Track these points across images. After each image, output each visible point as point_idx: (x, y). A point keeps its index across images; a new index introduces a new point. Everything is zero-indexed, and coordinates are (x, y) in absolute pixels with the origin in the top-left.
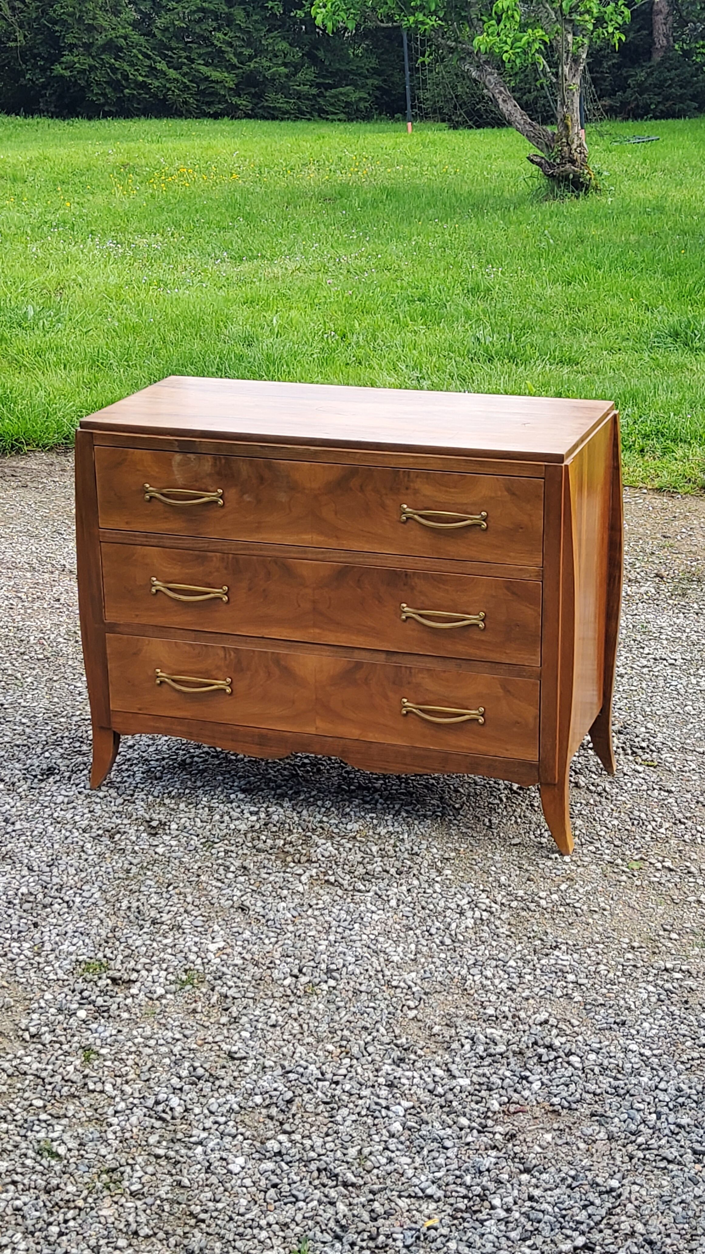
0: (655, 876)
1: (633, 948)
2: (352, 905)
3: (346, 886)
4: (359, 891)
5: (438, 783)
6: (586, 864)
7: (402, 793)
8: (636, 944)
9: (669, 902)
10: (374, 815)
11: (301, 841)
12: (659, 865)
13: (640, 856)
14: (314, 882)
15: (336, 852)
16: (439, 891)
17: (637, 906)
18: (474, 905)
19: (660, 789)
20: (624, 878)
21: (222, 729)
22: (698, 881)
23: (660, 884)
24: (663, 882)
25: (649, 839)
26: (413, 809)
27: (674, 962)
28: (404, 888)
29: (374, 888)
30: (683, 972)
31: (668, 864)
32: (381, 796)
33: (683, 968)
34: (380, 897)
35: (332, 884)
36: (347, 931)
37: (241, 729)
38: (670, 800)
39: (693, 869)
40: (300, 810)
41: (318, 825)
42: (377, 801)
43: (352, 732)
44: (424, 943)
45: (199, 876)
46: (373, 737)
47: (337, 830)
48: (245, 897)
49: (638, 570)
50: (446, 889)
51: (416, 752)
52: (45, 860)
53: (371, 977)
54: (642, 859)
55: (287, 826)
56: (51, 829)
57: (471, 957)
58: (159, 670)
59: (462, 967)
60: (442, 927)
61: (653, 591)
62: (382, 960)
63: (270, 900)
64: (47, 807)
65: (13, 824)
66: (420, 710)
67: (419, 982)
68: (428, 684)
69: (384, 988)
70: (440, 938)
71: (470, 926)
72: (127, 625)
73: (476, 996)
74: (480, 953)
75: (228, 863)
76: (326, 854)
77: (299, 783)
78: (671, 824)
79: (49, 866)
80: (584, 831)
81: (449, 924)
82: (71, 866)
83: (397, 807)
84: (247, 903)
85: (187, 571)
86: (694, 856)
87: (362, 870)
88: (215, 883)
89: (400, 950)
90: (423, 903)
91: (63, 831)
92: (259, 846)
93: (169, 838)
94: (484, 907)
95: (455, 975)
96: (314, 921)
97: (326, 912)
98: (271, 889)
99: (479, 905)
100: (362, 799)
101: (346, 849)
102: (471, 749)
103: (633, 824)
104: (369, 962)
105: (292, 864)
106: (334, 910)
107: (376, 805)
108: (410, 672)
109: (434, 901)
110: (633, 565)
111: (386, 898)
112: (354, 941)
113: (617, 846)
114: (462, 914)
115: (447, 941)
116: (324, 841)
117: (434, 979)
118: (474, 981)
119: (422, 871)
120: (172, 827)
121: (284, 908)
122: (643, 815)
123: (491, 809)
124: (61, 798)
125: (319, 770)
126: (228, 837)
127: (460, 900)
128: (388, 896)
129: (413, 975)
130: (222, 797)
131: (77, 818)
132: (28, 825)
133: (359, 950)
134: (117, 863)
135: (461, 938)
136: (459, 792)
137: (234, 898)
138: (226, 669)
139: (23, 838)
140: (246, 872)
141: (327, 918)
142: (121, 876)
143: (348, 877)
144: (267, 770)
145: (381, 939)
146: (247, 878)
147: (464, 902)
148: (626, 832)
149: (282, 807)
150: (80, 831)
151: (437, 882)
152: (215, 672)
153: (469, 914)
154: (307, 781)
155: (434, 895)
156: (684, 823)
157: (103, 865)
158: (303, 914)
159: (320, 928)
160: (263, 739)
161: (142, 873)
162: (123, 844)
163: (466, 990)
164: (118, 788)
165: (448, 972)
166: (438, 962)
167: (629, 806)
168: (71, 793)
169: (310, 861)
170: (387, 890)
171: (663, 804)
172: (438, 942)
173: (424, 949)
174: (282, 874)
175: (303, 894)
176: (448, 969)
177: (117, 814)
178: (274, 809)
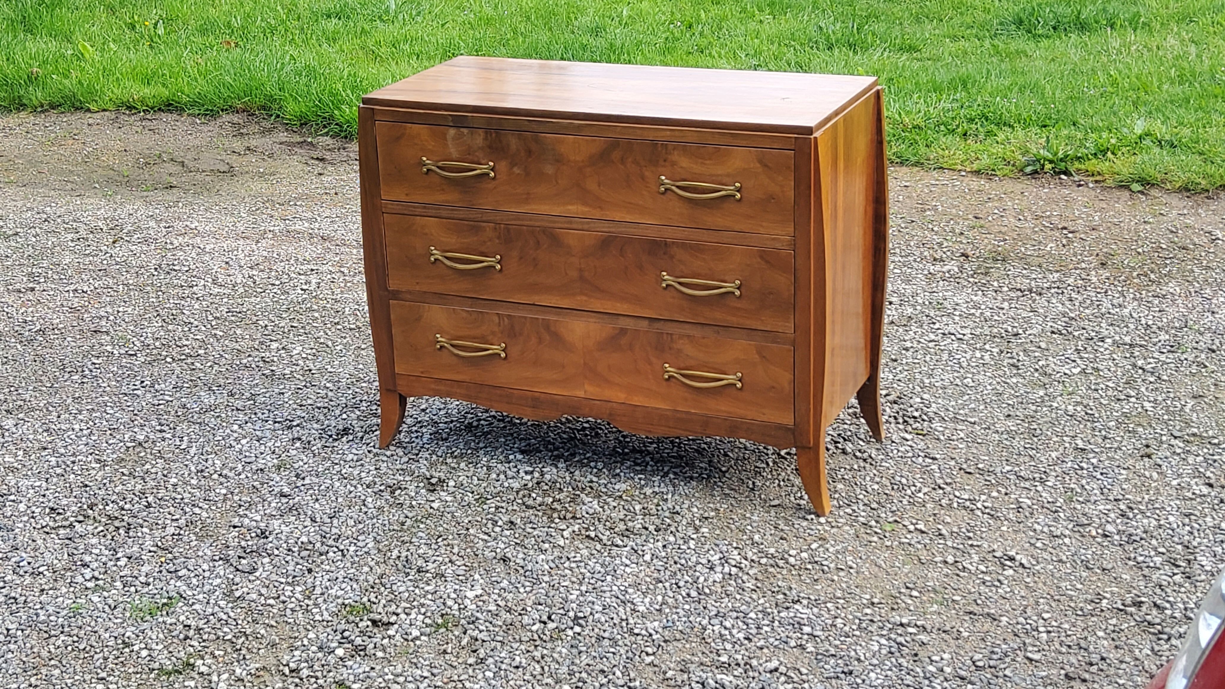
0: (906, 538)
1: (873, 604)
2: (608, 559)
3: (605, 541)
4: (617, 546)
5: (709, 448)
6: (840, 525)
7: (673, 457)
8: (876, 600)
9: (915, 562)
10: (643, 476)
11: (569, 499)
12: (912, 528)
13: (895, 518)
14: (576, 537)
15: (601, 510)
16: (693, 547)
17: (884, 565)
18: (724, 560)
19: (926, 456)
20: (875, 539)
21: (498, 392)
22: (948, 543)
23: (910, 545)
24: (913, 542)
25: (906, 503)
26: (681, 471)
27: (911, 618)
28: (660, 544)
29: (631, 543)
30: (918, 627)
31: (921, 526)
32: (652, 459)
33: (919, 623)
34: (636, 551)
35: (592, 539)
36: (600, 583)
37: (515, 392)
38: (934, 467)
39: (944, 532)
40: (572, 470)
41: (588, 485)
42: (648, 464)
43: (620, 396)
44: (671, 595)
45: (468, 529)
46: (638, 400)
47: (605, 490)
48: (508, 550)
49: (945, 250)
50: (700, 545)
51: (678, 415)
52: (328, 511)
53: (615, 624)
54: (896, 521)
55: (558, 485)
56: (337, 484)
57: (714, 608)
58: (438, 336)
59: (704, 618)
60: (690, 580)
61: (956, 269)
62: (628, 609)
63: (531, 552)
64: (337, 464)
65: (303, 479)
66: (681, 375)
67: (660, 630)
68: (689, 349)
69: (626, 635)
70: (687, 591)
71: (718, 580)
72: (409, 292)
73: (713, 644)
74: (723, 605)
75: (496, 518)
76: (591, 511)
77: (576, 446)
78: (930, 489)
79: (331, 518)
80: (843, 494)
81: (698, 578)
82: (351, 518)
83: (666, 469)
84: (509, 555)
85: (463, 240)
86: (948, 520)
87: (622, 526)
88: (482, 536)
89: (647, 600)
90: (676, 558)
91: (349, 486)
92: (528, 503)
93: (446, 494)
94: (734, 563)
95: (697, 625)
96: (570, 572)
97: (583, 564)
98: (533, 542)
99: (730, 561)
100: (634, 462)
101: (611, 507)
102: (729, 413)
103: (893, 489)
104: (615, 611)
105: (557, 520)
106: (590, 563)
107: (646, 467)
108: (672, 338)
109: (686, 556)
110: (940, 244)
111: (641, 553)
112: (605, 592)
113: (874, 509)
114: (711, 568)
115: (694, 594)
116: (591, 500)
117: (675, 628)
118: (713, 631)
119: (680, 529)
120: (450, 484)
121: (543, 560)
122: (904, 481)
123: (756, 473)
124: (350, 456)
125: (597, 434)
126: (501, 494)
127: (712, 556)
128: (643, 551)
129: (656, 624)
130: (501, 457)
131: (363, 475)
132: (317, 480)
133: (608, 600)
134: (393, 516)
135: (707, 591)
136: (728, 456)
137: (498, 550)
138: (500, 335)
139: (311, 492)
140: (513, 527)
141: (583, 570)
142: (396, 528)
143: (608, 533)
144: (547, 433)
145: (630, 591)
146: (512, 532)
147: (715, 558)
148: (885, 496)
149: (557, 467)
150: (365, 486)
151: (693, 539)
152: (490, 338)
153: (718, 569)
154: (584, 444)
155: (688, 551)
156: (943, 489)
157: (381, 517)
158: (560, 565)
159: (574, 579)
160: (536, 402)
161: (415, 525)
162: (402, 498)
163: (704, 639)
164: (405, 448)
165: (690, 622)
166: (682, 613)
167: (892, 472)
168: (361, 452)
169: (575, 518)
170: (643, 546)
171: (926, 471)
172: (684, 594)
173: (670, 601)
174: (546, 529)
175: (563, 548)
176: (691, 619)
177: (400, 472)
178: (548, 469)
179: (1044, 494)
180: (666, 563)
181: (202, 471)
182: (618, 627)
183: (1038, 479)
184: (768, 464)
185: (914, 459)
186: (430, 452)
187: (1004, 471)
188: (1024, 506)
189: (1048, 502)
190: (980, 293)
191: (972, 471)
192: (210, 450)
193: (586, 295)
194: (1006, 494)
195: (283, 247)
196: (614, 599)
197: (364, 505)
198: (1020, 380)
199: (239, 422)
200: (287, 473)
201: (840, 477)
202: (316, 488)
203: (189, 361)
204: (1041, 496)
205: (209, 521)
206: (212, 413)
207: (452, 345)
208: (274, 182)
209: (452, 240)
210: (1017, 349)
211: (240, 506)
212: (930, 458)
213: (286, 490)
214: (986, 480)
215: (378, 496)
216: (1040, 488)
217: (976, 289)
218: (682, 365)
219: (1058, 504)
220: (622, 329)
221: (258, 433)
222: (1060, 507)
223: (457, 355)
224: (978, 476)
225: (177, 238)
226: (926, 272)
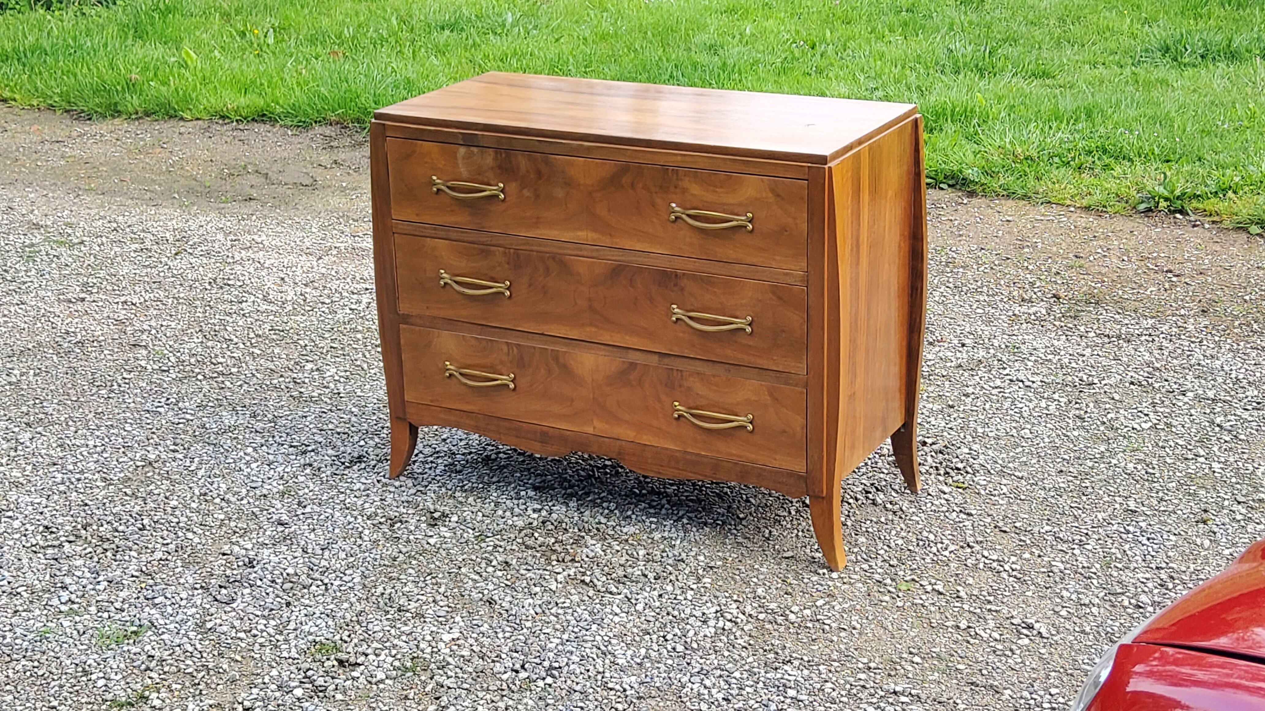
0: (921, 599)
1: (869, 668)
2: (598, 606)
3: (599, 588)
4: (611, 593)
5: (732, 493)
6: (853, 581)
7: (692, 501)
8: (873, 665)
9: (925, 625)
10: (655, 520)
11: (571, 541)
12: (929, 588)
13: (913, 577)
14: (570, 581)
15: (603, 553)
16: (690, 598)
17: (890, 627)
18: (720, 613)
19: (961, 511)
20: (888, 598)
21: (507, 424)
22: (964, 606)
23: (923, 606)
24: (927, 604)
25: (929, 561)
26: (696, 516)
27: (906, 686)
28: (656, 593)
29: (625, 591)
31: (939, 587)
32: (669, 502)
34: (629, 600)
35: (587, 584)
36: (584, 632)
37: (524, 425)
38: (967, 523)
39: (963, 594)
40: (583, 510)
41: (595, 526)
42: (663, 506)
43: (628, 434)
44: (655, 647)
45: (460, 568)
46: (647, 439)
47: (613, 533)
48: (496, 592)
49: (1036, 290)
50: (698, 596)
51: (688, 457)
52: (322, 543)
53: (589, 677)
54: (913, 580)
55: (564, 525)
56: (337, 514)
57: (698, 665)
58: (448, 363)
59: (685, 675)
60: (679, 634)
61: (1043, 313)
62: (607, 661)
63: (520, 596)
64: (342, 493)
65: (305, 507)
66: (691, 414)
67: (636, 686)
68: (699, 388)
69: (599, 689)
70: (673, 644)
71: (709, 635)
72: (419, 316)
73: (688, 704)
74: (708, 662)
75: (492, 557)
76: (591, 554)
77: (592, 484)
78: (958, 547)
79: (323, 549)
81: (688, 631)
82: (344, 551)
83: (681, 513)
84: (496, 598)
85: (473, 265)
86: (971, 581)
87: (621, 573)
88: (473, 576)
89: (629, 653)
90: (670, 609)
91: (349, 517)
92: (528, 543)
93: (446, 529)
94: (729, 617)
95: (675, 682)
96: (556, 619)
97: (570, 611)
98: (525, 585)
99: (726, 614)
100: (649, 504)
101: (613, 551)
102: (741, 457)
103: (918, 545)
104: (593, 663)
105: (554, 563)
106: (578, 610)
107: (661, 510)
108: (682, 376)
109: (681, 607)
110: (1032, 284)
111: (634, 601)
112: (586, 641)
113: (893, 566)
114: (704, 622)
115: (680, 648)
116: (594, 542)
117: (653, 684)
118: (692, 689)
119: (680, 578)
120: (452, 519)
121: (530, 605)
122: (932, 537)
123: (776, 521)
124: (358, 485)
125: (617, 472)
126: (503, 532)
127: (708, 608)
128: (637, 600)
129: (633, 679)
130: (512, 493)
131: (367, 505)
132: (318, 509)
133: (588, 650)
134: (387, 550)
135: (695, 645)
136: (749, 501)
137: (486, 592)
138: (509, 365)
139: (310, 521)
140: (506, 568)
141: (569, 617)
142: (386, 563)
143: (604, 578)
144: (566, 470)
145: (614, 641)
146: (505, 573)
147: (711, 611)
148: (908, 552)
149: (567, 506)
150: (365, 518)
151: (692, 589)
152: (499, 367)
153: (712, 623)
154: (602, 483)
155: (684, 602)
156: (972, 547)
157: (374, 551)
158: (547, 611)
159: (558, 626)
160: (545, 437)
161: (407, 561)
162: (400, 532)
163: (680, 697)
164: (415, 479)
165: (670, 678)
166: (663, 668)
167: (920, 526)
168: (370, 481)
169: (573, 560)
170: (638, 594)
171: (957, 526)
172: (669, 648)
173: (653, 654)
174: (541, 572)
175: (554, 592)
176: (671, 675)
177: (406, 504)
178: (558, 508)
179: (1080, 559)
180: (658, 614)
181: (205, 494)
182: (592, 680)
183: (1077, 541)
184: (790, 513)
185: (947, 514)
186: (440, 484)
187: (1042, 531)
188: (1055, 570)
189: (1083, 567)
190: (1063, 339)
191: (1008, 530)
192: (218, 473)
193: (596, 326)
194: (1039, 556)
195: (344, 265)
196: (595, 650)
197: (360, 537)
198: (1083, 434)
199: (254, 445)
200: (290, 500)
201: (864, 529)
202: (315, 517)
203: (220, 379)
204: (1077, 560)
205: (199, 547)
206: (230, 434)
207: (461, 374)
208: (354, 197)
209: (462, 264)
210: (1088, 400)
211: (235, 532)
212: (965, 514)
213: (284, 518)
214: (1021, 540)
215: (376, 528)
216: (1077, 552)
217: (1060, 333)
218: (692, 405)
219: (1093, 570)
220: (631, 364)
221: (270, 458)
222: (1095, 574)
223: (466, 384)
224: (1013, 535)
225: (240, 252)
226: (1010, 313)
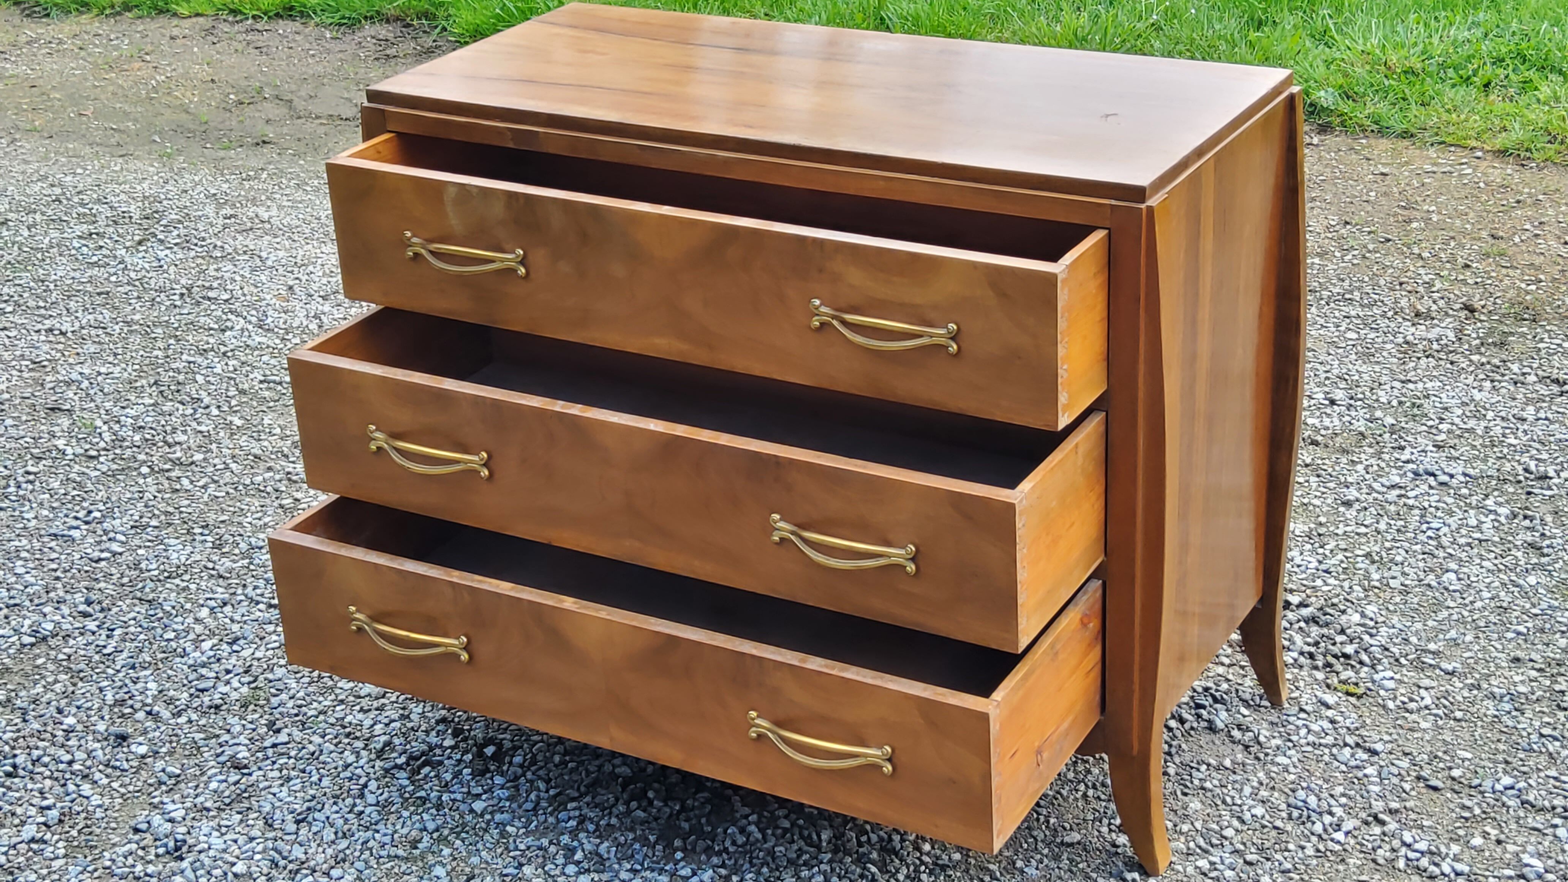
19: (1358, 745)
38: (1370, 770)
49: (1436, 296)
61: (1451, 335)
65: (279, 731)
79: (298, 822)
80: (1198, 825)
82: (332, 825)
91: (347, 754)
103: (1290, 818)
110: (1430, 284)
122: (1312, 801)
131: (378, 728)
139: (283, 761)
148: (1274, 833)
150: (373, 756)
152: (442, 623)
156: (1382, 823)
162: (427, 786)
167: (1292, 777)
187: (1499, 786)
190: (1487, 384)
191: (1440, 785)
194: (1499, 842)
197: (361, 797)
198: (1543, 580)
199: (212, 603)
202: (293, 753)
203: (176, 473)
206: (177, 581)
207: (375, 631)
210: (1544, 508)
211: (160, 783)
212: (1364, 749)
213: (243, 753)
214: (1464, 807)
215: (389, 778)
217: (1482, 376)
220: (670, 638)
221: (235, 627)
224: (1449, 795)
225: (235, 239)
226: (1400, 340)
